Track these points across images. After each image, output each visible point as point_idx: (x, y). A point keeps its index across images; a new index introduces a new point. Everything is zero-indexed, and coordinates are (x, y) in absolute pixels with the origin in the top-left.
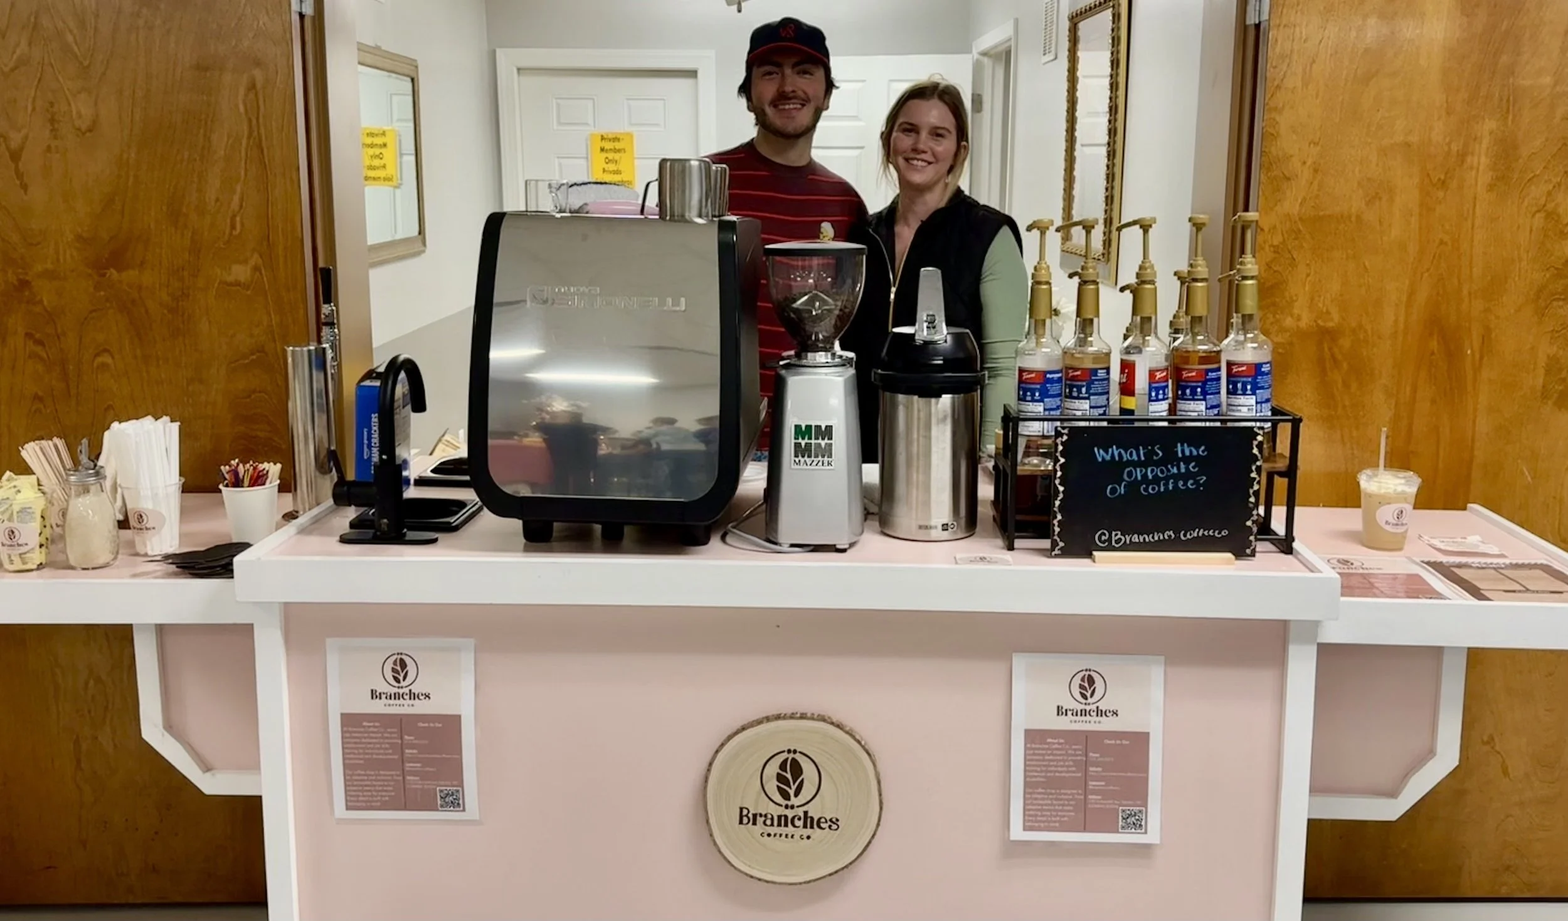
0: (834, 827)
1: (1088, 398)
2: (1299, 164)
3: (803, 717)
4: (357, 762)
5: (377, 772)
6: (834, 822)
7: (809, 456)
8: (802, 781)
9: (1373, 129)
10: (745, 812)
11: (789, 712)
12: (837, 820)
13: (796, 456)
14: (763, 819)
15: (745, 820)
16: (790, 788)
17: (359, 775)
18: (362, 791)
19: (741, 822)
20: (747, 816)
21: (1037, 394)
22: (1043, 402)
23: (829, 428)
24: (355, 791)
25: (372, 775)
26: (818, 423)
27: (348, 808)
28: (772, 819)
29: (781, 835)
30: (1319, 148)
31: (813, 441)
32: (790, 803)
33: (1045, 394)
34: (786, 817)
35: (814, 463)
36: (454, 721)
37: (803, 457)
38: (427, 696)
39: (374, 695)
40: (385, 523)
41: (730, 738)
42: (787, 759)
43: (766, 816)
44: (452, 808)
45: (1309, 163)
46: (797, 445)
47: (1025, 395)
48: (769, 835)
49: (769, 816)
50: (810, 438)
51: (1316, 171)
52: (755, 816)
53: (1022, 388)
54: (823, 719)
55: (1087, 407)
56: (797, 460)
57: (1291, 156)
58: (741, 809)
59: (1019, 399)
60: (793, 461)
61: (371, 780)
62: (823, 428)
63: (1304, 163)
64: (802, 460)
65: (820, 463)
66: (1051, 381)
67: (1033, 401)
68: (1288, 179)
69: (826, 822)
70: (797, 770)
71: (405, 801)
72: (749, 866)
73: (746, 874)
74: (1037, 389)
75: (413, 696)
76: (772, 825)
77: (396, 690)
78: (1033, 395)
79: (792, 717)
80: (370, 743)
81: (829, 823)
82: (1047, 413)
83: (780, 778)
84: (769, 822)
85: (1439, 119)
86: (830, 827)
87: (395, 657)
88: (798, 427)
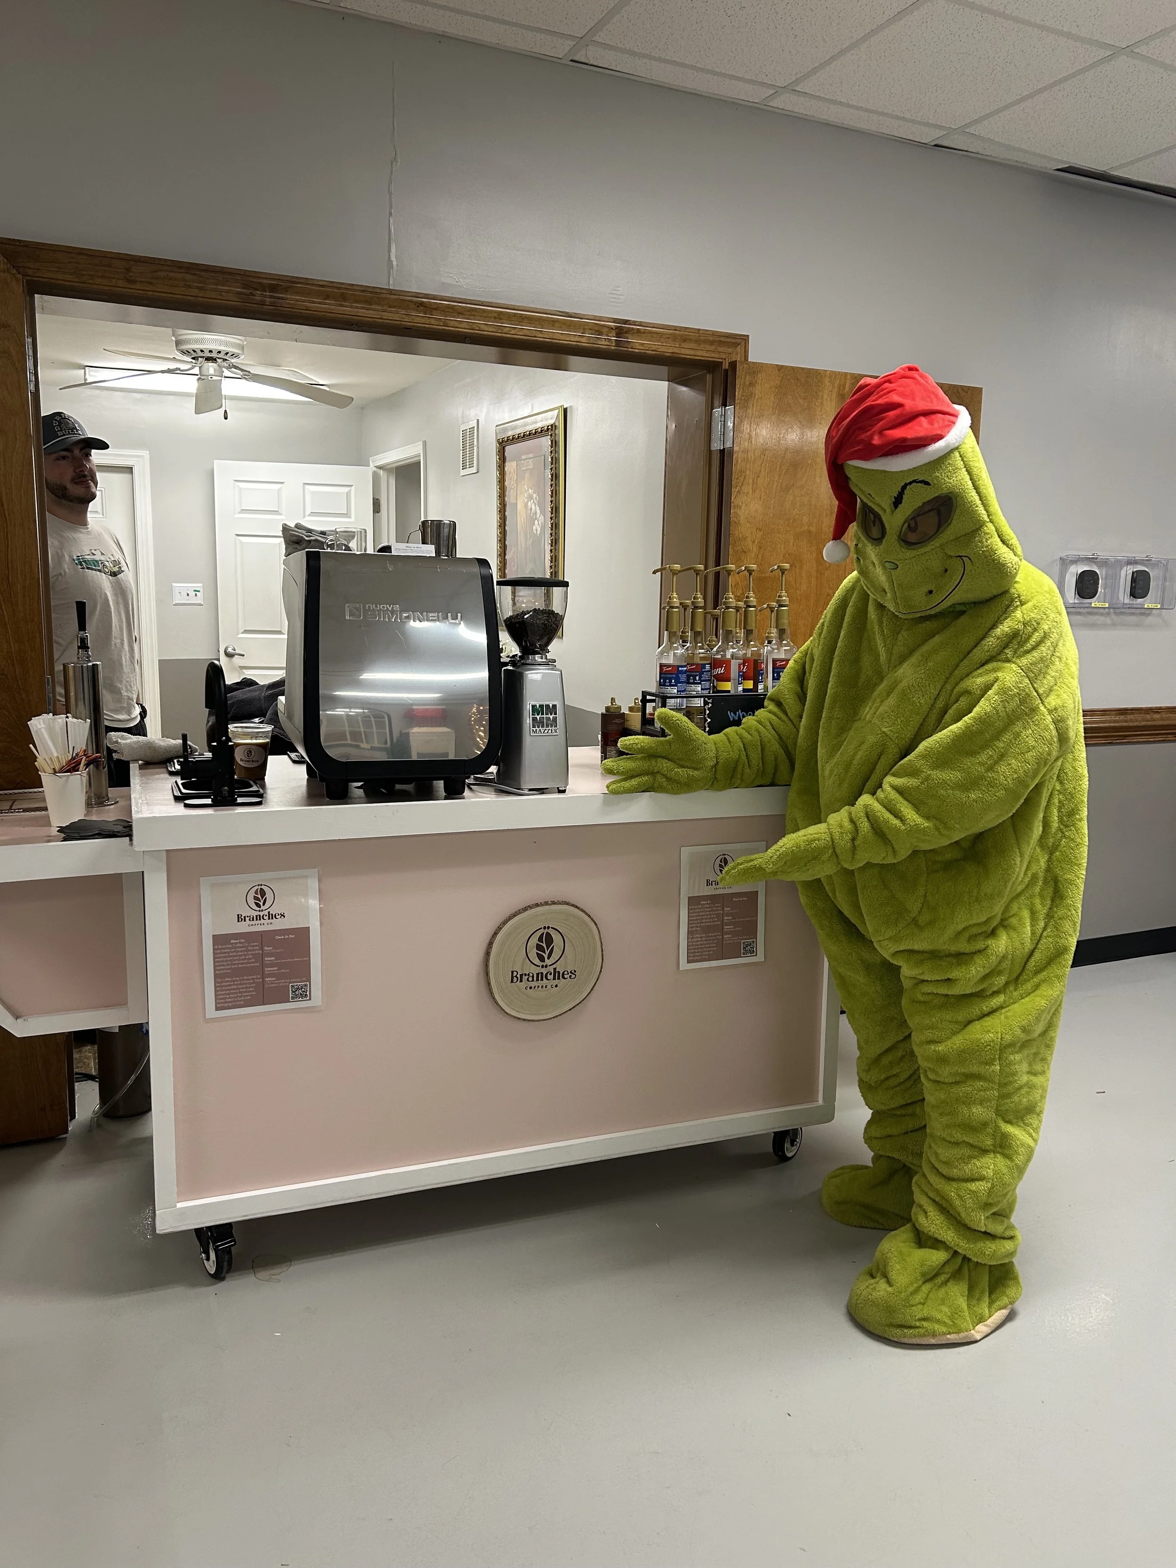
0: (573, 976)
1: (700, 683)
2: (751, 543)
3: (554, 903)
4: (226, 971)
5: (241, 978)
6: (573, 973)
7: (543, 726)
8: (553, 947)
9: (791, 521)
10: (515, 974)
11: (543, 901)
12: (575, 971)
13: (534, 727)
14: (527, 977)
15: (515, 979)
16: (545, 953)
17: (228, 981)
18: (229, 994)
19: (512, 982)
20: (516, 976)
21: (673, 681)
22: (677, 686)
23: (554, 706)
24: (222, 995)
25: (238, 981)
26: (547, 703)
27: (217, 1009)
28: (533, 977)
29: (538, 987)
30: (762, 533)
31: (545, 716)
32: (544, 964)
33: (678, 682)
34: (542, 973)
35: (546, 731)
36: (304, 933)
37: (538, 727)
38: (283, 915)
39: (240, 918)
40: (225, 790)
41: (505, 923)
42: (544, 933)
43: (529, 975)
44: (300, 999)
45: (756, 542)
46: (534, 719)
47: (665, 682)
48: (531, 988)
49: (531, 975)
50: (543, 714)
51: (760, 547)
52: (521, 976)
53: (663, 677)
54: (567, 904)
55: (699, 689)
56: (534, 729)
57: (747, 537)
58: (512, 972)
59: (660, 685)
60: (531, 731)
61: (236, 985)
62: (551, 706)
63: (754, 542)
64: (538, 729)
65: (550, 731)
66: (682, 672)
67: (671, 685)
68: (745, 552)
69: (568, 974)
70: (549, 940)
71: (264, 997)
72: (517, 1011)
73: (515, 1017)
74: (673, 677)
75: (271, 916)
76: (533, 980)
77: (258, 913)
78: (671, 682)
79: (546, 903)
80: (237, 956)
81: (570, 974)
82: (679, 693)
83: (539, 947)
84: (530, 979)
85: (826, 516)
86: (570, 976)
87: (257, 887)
88: (533, 706)
